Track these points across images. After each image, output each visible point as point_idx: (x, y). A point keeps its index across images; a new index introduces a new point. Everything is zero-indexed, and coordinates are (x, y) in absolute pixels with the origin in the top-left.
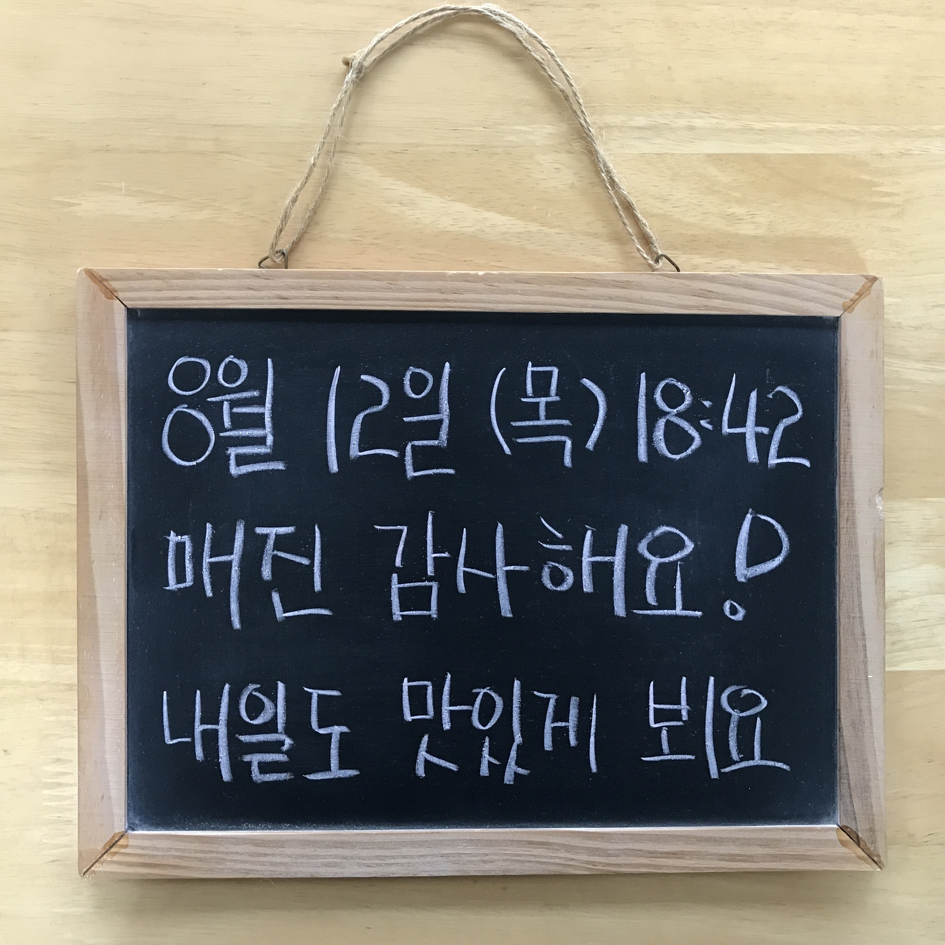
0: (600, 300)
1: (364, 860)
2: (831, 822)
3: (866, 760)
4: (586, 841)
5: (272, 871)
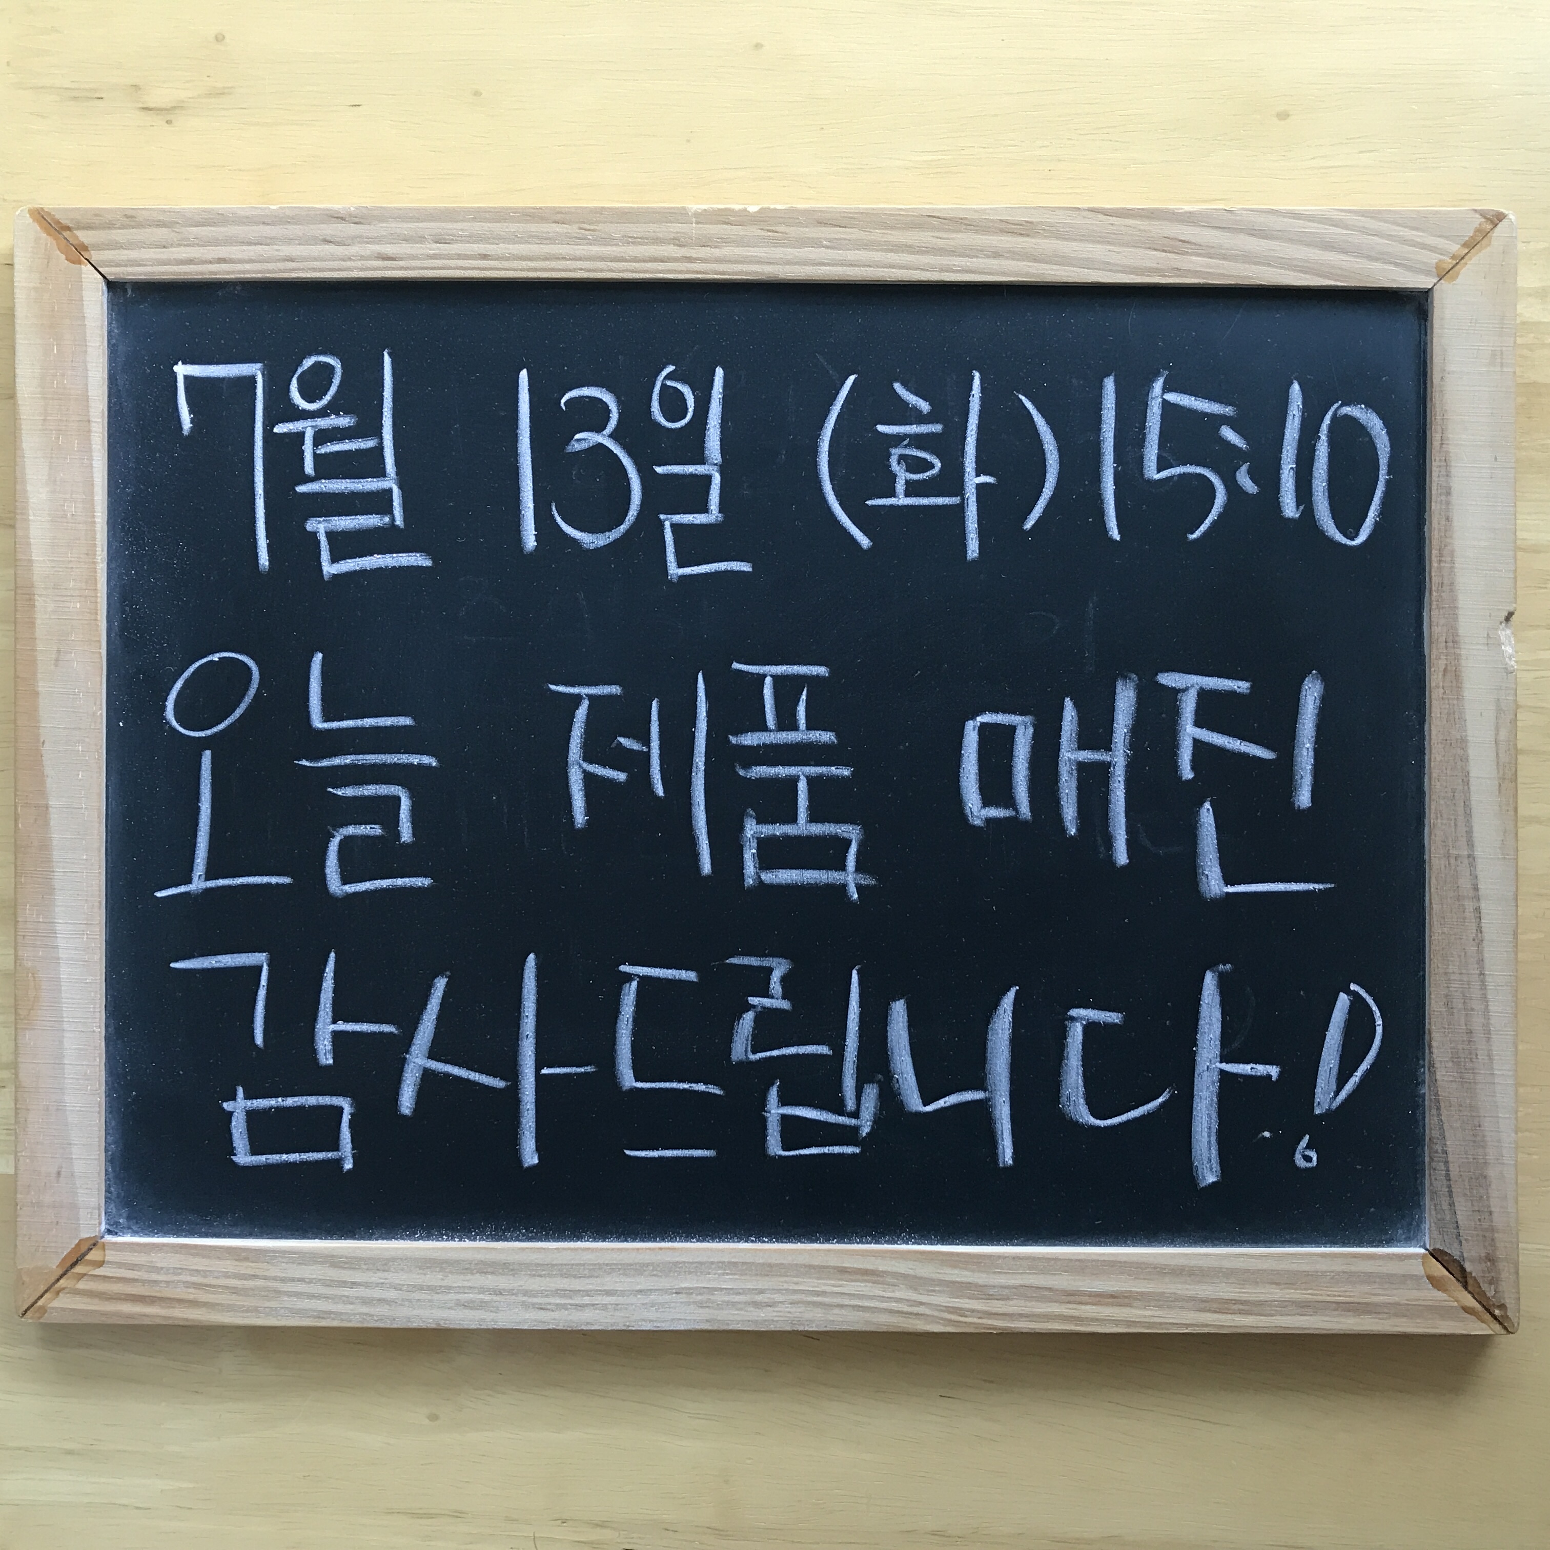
0: (977, 257)
1: (535, 1297)
2: (1414, 1242)
3: (1480, 1126)
4: (948, 1270)
5: (366, 1314)
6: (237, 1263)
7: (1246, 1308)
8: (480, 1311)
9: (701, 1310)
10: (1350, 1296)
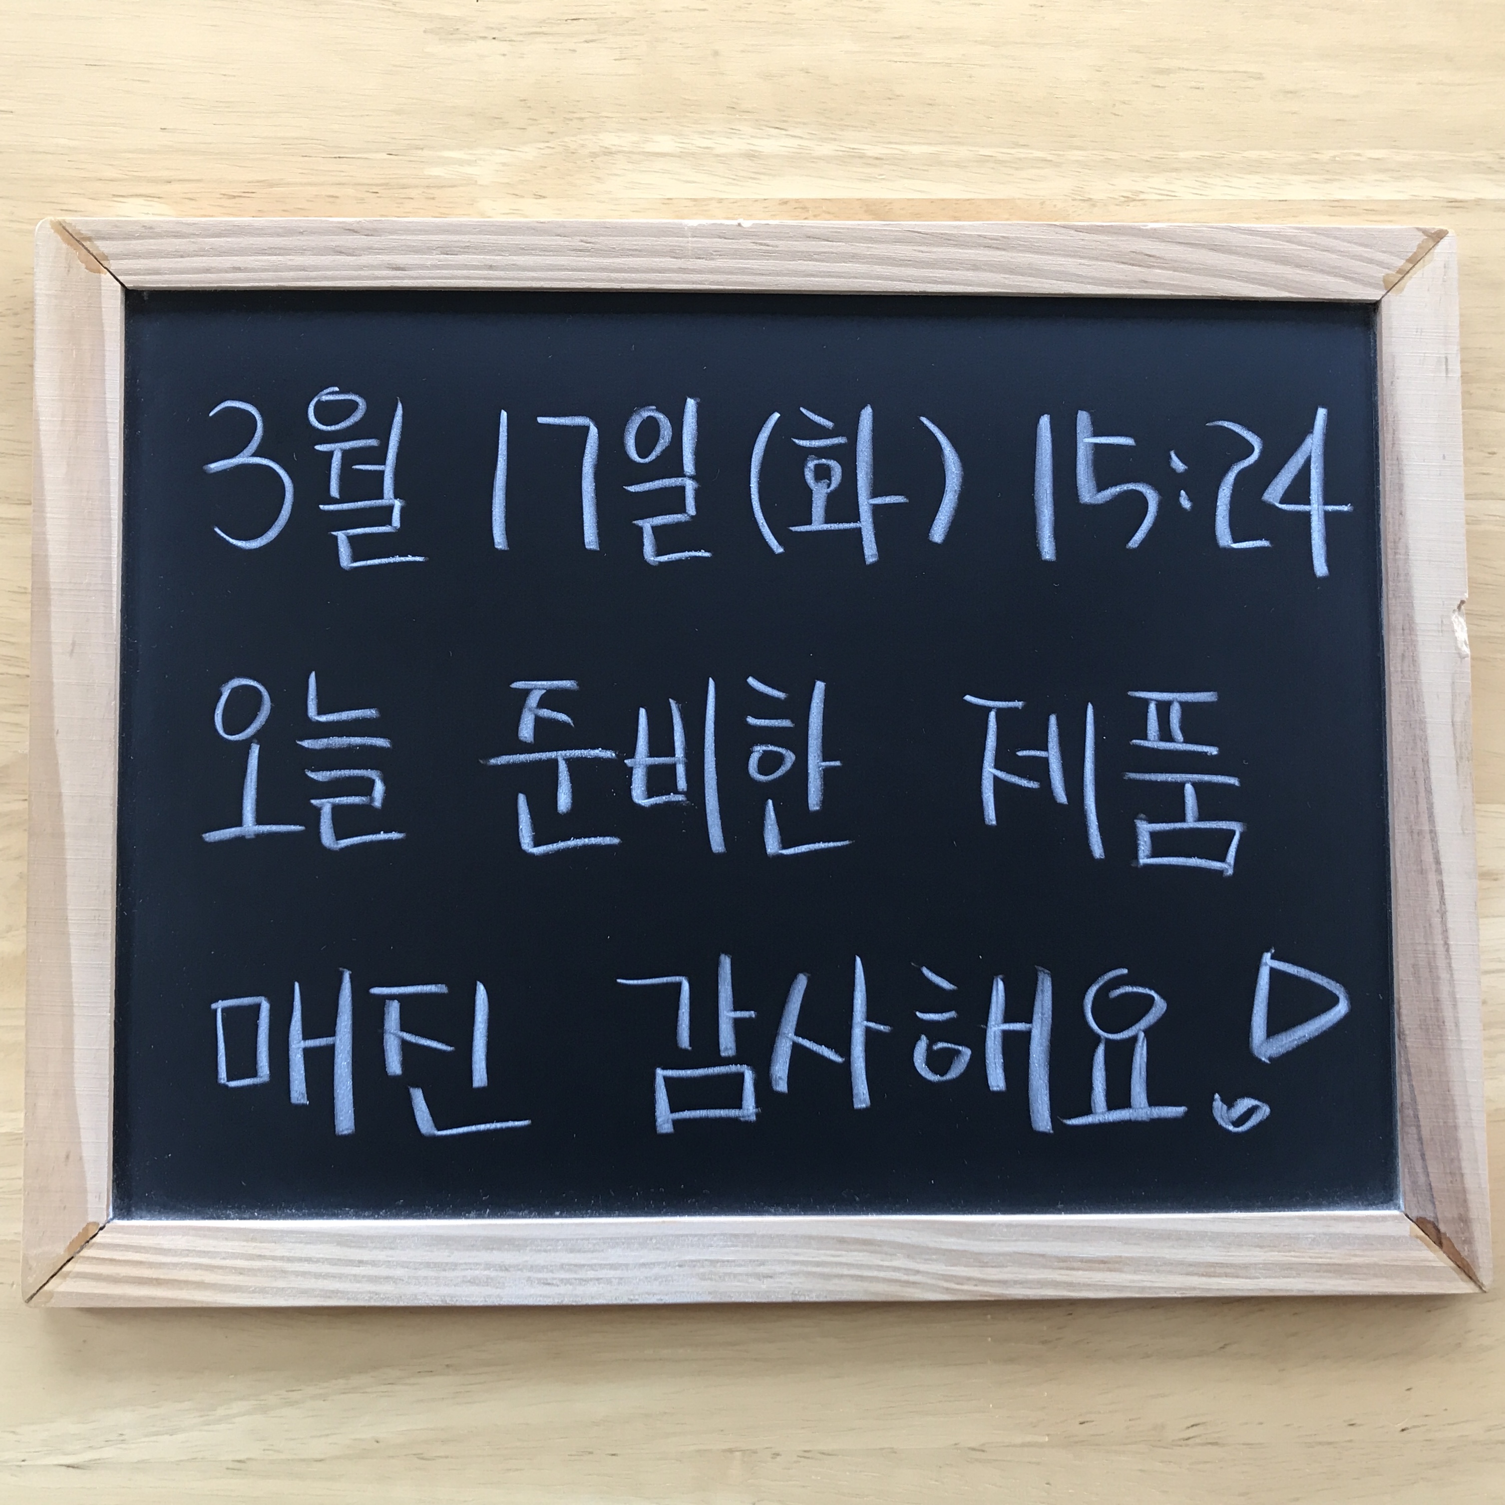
1: (540, 1272)
2: (1390, 1205)
3: (1449, 1091)
6: (245, 1243)
7: (1233, 1271)
8: (486, 1288)
9: (703, 1283)
10: (1331, 1258)
